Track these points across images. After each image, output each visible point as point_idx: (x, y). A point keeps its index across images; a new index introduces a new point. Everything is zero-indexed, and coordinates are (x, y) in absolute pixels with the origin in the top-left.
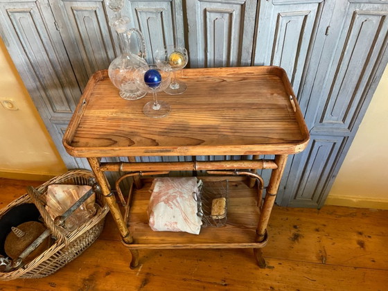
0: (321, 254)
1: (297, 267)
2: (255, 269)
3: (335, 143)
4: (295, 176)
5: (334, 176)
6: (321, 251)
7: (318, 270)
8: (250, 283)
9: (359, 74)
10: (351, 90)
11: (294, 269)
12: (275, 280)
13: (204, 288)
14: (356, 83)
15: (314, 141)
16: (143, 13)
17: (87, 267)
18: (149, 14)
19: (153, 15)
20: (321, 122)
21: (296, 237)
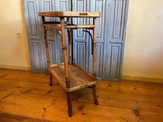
0: (118, 90)
3: (119, 46)
4: (108, 63)
5: (122, 63)
7: (117, 94)
9: (121, 19)
10: (120, 25)
11: (107, 93)
12: (99, 95)
14: (121, 22)
15: (112, 46)
16: (62, 2)
17: (29, 88)
18: (63, 2)
19: (64, 3)
20: (113, 38)
21: (109, 86)
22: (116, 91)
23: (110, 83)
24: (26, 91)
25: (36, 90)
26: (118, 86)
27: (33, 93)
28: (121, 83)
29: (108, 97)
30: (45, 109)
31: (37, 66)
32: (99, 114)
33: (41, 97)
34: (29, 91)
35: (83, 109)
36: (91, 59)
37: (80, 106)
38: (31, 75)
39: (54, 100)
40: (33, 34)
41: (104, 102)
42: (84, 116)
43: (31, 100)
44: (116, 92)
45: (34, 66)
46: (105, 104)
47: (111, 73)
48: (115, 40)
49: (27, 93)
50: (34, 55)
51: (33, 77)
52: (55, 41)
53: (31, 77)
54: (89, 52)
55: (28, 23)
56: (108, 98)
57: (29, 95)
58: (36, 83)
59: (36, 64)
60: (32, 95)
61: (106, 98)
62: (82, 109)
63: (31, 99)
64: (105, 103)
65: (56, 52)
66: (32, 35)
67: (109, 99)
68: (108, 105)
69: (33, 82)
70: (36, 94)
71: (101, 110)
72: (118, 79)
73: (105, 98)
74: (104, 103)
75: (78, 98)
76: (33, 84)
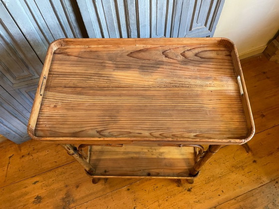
17: (60, 190)
20: (190, 30)
24: (63, 199)
25: (77, 187)
32: (207, 177)
34: (68, 196)
38: (24, 151)
39: (131, 191)
42: (192, 193)
51: (35, 156)
58: (60, 170)
76: (57, 174)
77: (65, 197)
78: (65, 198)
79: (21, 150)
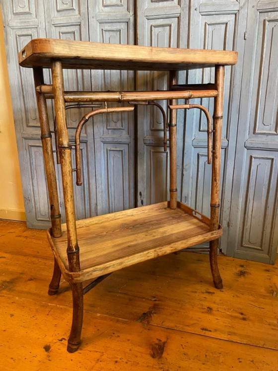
0: (271, 289)
1: (241, 296)
2: (192, 292)
3: (273, 159)
6: (271, 287)
7: (267, 301)
8: (185, 301)
11: (238, 297)
12: (215, 303)
13: (130, 300)
15: (251, 157)
16: (107, 33)
17: (12, 273)
18: (111, 33)
19: (114, 34)
20: (254, 133)
21: (242, 274)
22: (263, 291)
23: (242, 266)
24: (5, 282)
25: (30, 280)
26: (266, 274)
27: (22, 292)
28: (275, 266)
29: (242, 314)
30: (47, 348)
31: (42, 209)
33: (43, 306)
34: (12, 282)
35: (164, 355)
36: (188, 195)
37: (157, 342)
38: (26, 234)
40: (30, 124)
41: (232, 330)
43: (12, 315)
44: (264, 297)
45: (34, 210)
46: (234, 338)
47: (246, 234)
48: (259, 141)
49: (4, 291)
50: (32, 179)
51: (29, 240)
52: (88, 143)
53: (25, 239)
54: (184, 173)
55: (17, 93)
56: (241, 316)
57: (9, 298)
58: (34, 259)
59: (38, 205)
60: (17, 298)
61: (236, 317)
62: (162, 353)
63: (12, 312)
64: (235, 334)
65: (90, 174)
66: (28, 126)
67: (244, 319)
68: (245, 341)
69: (26, 255)
70: (28, 293)
71: (221, 359)
72: (266, 256)
73: (231, 316)
74: (230, 334)
75: (150, 313)
76: (27, 260)
77: (8, 280)
78: (7, 282)
79: (24, 232)
